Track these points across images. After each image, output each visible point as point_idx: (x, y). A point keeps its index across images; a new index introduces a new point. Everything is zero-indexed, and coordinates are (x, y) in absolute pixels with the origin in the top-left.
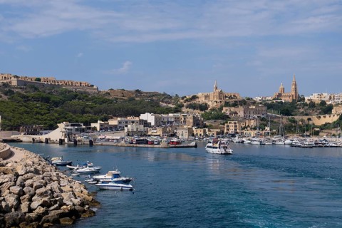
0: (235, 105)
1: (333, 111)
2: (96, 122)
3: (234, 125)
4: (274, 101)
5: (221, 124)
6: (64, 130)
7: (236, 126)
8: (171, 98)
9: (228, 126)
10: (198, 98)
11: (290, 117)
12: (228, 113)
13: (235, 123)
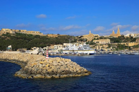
0: (98, 39)
1: (136, 41)
2: (46, 47)
3: (98, 47)
4: (111, 37)
5: (93, 47)
6: (38, 50)
7: (99, 47)
8: (72, 37)
9: (96, 47)
10: (83, 37)
11: (119, 43)
12: (95, 42)
13: (99, 46)
